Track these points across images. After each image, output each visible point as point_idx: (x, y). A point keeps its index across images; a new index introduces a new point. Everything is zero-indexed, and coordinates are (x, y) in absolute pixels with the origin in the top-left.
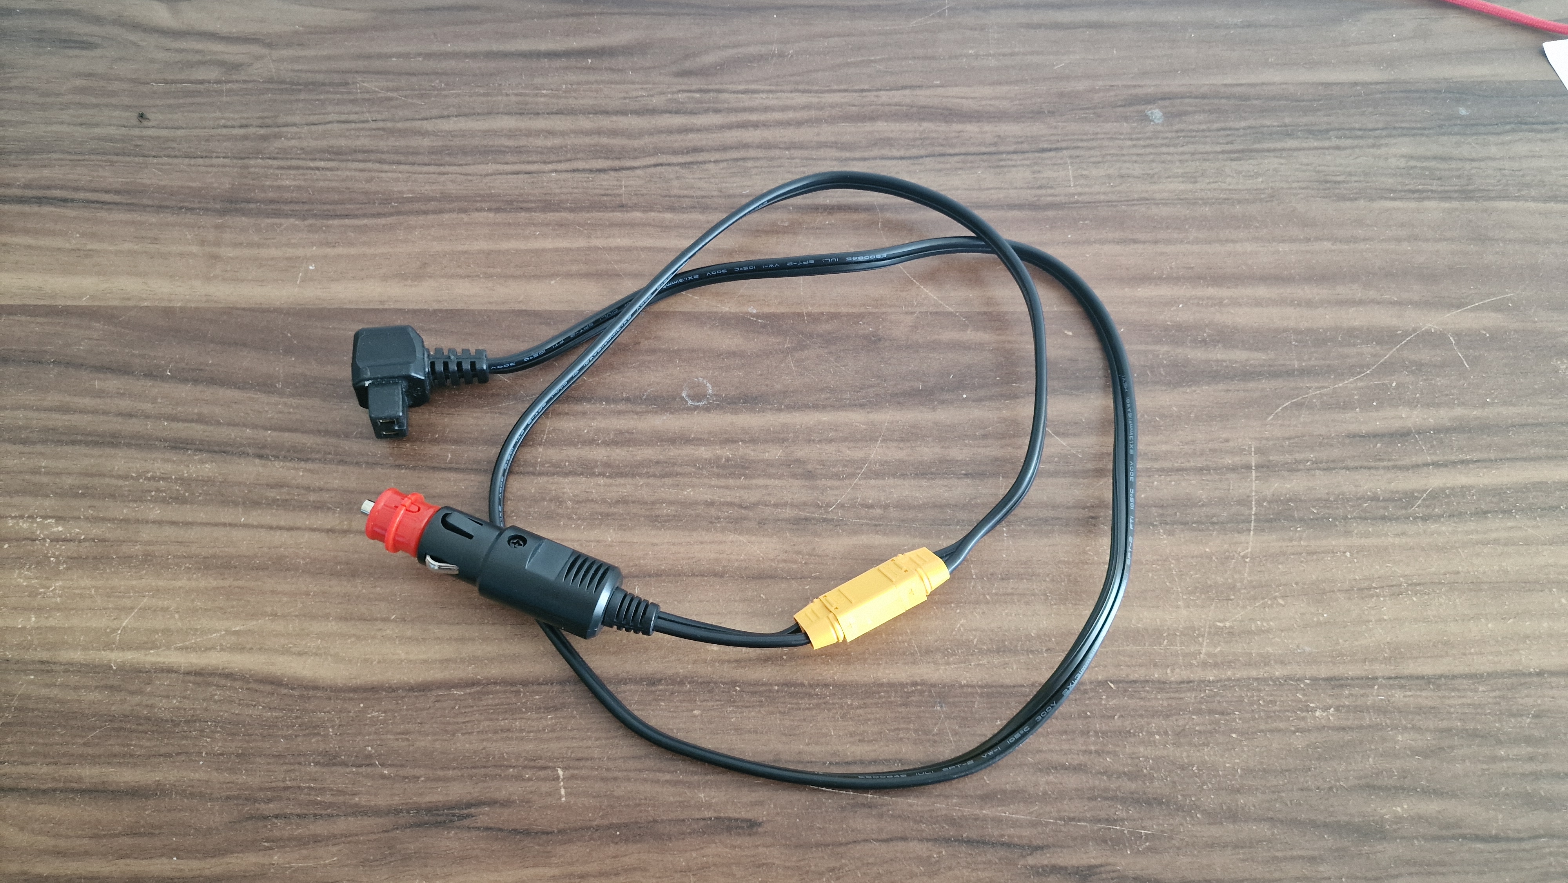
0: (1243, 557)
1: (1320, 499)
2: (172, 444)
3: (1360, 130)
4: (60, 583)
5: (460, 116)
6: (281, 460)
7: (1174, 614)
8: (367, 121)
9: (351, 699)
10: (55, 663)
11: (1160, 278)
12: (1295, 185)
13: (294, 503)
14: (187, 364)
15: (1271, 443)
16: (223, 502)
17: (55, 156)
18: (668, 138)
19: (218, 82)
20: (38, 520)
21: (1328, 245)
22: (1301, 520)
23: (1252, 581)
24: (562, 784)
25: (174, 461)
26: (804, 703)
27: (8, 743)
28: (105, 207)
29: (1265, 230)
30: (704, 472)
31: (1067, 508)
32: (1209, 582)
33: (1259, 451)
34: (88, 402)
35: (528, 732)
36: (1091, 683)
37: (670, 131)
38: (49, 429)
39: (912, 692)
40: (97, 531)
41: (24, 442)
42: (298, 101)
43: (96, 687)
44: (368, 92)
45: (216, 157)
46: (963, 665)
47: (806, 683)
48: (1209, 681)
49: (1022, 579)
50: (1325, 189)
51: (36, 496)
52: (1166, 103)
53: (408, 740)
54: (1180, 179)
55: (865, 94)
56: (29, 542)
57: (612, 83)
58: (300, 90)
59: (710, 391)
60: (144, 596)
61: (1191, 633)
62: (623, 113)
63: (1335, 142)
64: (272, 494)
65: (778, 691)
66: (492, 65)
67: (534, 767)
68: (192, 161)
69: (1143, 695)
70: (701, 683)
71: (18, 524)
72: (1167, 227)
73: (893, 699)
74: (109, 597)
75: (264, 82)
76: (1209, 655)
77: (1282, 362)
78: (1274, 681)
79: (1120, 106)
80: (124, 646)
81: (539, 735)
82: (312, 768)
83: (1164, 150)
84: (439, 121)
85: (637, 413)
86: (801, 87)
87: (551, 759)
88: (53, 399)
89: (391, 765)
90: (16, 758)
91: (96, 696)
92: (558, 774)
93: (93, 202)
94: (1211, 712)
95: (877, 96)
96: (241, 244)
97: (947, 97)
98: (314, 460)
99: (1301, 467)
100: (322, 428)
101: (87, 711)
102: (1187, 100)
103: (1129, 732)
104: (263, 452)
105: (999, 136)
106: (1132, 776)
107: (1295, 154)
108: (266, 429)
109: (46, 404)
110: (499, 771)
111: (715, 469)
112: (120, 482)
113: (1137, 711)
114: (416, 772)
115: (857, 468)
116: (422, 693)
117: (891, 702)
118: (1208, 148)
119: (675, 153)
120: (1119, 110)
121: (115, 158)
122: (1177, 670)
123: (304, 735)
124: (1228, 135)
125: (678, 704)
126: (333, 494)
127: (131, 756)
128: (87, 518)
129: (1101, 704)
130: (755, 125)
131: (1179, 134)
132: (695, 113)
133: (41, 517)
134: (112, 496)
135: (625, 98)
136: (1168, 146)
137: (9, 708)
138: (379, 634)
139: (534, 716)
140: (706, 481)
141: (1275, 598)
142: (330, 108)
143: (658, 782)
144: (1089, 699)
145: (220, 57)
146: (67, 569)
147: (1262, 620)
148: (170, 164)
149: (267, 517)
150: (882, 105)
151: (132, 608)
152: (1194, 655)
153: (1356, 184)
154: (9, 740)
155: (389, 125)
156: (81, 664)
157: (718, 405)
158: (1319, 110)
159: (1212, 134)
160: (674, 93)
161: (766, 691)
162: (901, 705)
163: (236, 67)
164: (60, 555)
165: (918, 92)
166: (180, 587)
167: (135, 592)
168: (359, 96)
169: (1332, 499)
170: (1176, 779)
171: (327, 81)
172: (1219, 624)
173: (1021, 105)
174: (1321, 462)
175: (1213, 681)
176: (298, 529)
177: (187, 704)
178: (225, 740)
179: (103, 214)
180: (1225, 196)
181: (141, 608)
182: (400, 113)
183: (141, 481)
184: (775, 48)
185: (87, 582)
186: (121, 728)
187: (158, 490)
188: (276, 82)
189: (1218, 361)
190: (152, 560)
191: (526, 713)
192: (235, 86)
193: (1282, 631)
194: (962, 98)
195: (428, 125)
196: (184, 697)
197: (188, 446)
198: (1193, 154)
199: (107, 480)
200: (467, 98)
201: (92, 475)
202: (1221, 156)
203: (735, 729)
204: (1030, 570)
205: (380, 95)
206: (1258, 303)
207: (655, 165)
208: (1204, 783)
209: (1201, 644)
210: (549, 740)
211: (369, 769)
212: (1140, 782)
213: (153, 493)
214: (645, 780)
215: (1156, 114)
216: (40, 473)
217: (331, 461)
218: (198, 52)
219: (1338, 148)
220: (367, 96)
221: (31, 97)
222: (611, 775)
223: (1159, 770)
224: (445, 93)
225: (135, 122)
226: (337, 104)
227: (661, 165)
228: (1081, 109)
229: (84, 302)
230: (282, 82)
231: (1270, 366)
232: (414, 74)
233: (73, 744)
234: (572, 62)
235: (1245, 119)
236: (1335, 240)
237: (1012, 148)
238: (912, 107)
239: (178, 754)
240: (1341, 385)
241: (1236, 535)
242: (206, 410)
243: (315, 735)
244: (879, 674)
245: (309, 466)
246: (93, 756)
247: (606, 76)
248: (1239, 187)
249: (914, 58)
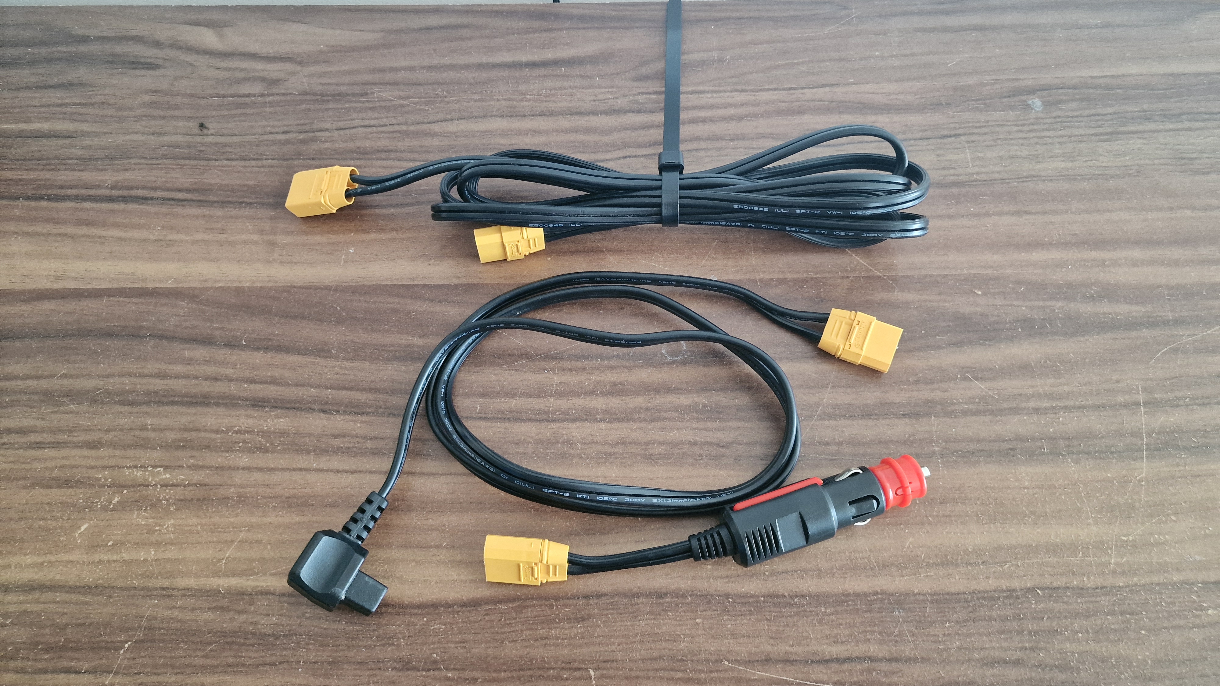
0: (1139, 481)
1: (1199, 430)
2: (253, 403)
3: (1206, 114)
4: (172, 521)
5: (461, 119)
6: (342, 414)
7: (1086, 530)
8: (386, 125)
9: (416, 614)
10: (174, 589)
11: (1051, 244)
12: (1157, 162)
13: (355, 449)
14: (258, 335)
15: (1155, 383)
16: (297, 450)
17: (133, 161)
18: (633, 134)
19: (262, 95)
20: (149, 469)
21: (1188, 213)
22: (1185, 448)
23: (1148, 501)
24: (594, 682)
25: (254, 417)
26: (786, 611)
27: (142, 657)
28: (180, 203)
29: (1135, 201)
30: (686, 416)
31: (990, 441)
32: (1112, 503)
33: (1145, 390)
34: (180, 369)
35: (563, 639)
36: (1022, 590)
37: (634, 128)
38: (152, 392)
39: (875, 600)
40: (198, 476)
41: (132, 404)
42: (327, 109)
43: (209, 609)
44: (383, 101)
45: (266, 159)
46: (914, 577)
47: (786, 594)
48: (1119, 586)
49: (957, 503)
50: (1181, 165)
51: (146, 449)
52: (1044, 93)
53: (465, 648)
54: (1062, 159)
55: (792, 92)
56: (142, 488)
57: (583, 88)
58: (328, 101)
59: (685, 348)
60: (241, 531)
61: (1101, 546)
62: (594, 113)
63: (1187, 124)
64: (337, 442)
65: (764, 602)
66: (484, 75)
67: (570, 669)
68: (247, 163)
69: (1066, 599)
70: (701, 596)
71: (133, 472)
72: (1053, 200)
73: (859, 606)
74: (213, 532)
75: (299, 94)
76: (1117, 564)
77: (1159, 314)
78: (1172, 585)
79: (1006, 97)
80: (228, 574)
81: (572, 641)
82: (390, 673)
83: (1046, 133)
84: (444, 123)
85: (627, 368)
86: (739, 87)
87: (583, 662)
88: (152, 367)
89: (454, 669)
90: (149, 670)
91: (209, 616)
92: (590, 675)
93: (169, 199)
94: (1122, 613)
95: (802, 93)
96: (292, 232)
97: (861, 93)
98: (368, 414)
99: (1181, 403)
100: (372, 386)
101: (204, 629)
102: (1060, 91)
103: (1057, 631)
104: (326, 407)
105: (906, 126)
106: (1063, 668)
107: (1155, 135)
108: (327, 388)
109: (146, 371)
110: (541, 673)
111: (695, 414)
112: (214, 436)
113: (1061, 613)
114: (474, 674)
115: (812, 412)
116: (473, 608)
117: (858, 609)
118: (1081, 132)
119: (639, 146)
120: (1004, 100)
121: (183, 162)
122: (1092, 578)
123: (381, 645)
124: (1098, 120)
125: (683, 614)
126: (386, 441)
127: (243, 665)
128: (189, 467)
129: (1031, 608)
130: (704, 121)
131: (1057, 120)
132: (653, 112)
133: (152, 466)
134: (208, 447)
135: (594, 101)
136: (1047, 130)
137: (140, 627)
138: (434, 559)
139: (567, 626)
140: (688, 424)
141: (1168, 515)
142: (354, 116)
143: (672, 679)
144: (1021, 603)
145: (262, 74)
146: (177, 510)
147: (1160, 534)
148: (229, 166)
149: (335, 462)
150: (808, 101)
151: (232, 541)
152: (1106, 565)
153: (1207, 160)
154: (142, 654)
155: (404, 128)
156: (196, 590)
157: (692, 359)
158: (1171, 97)
159: (1085, 119)
160: (634, 95)
161: (753, 602)
162: (866, 611)
163: (276, 82)
164: (170, 498)
165: (836, 89)
166: (270, 523)
167: (233, 528)
168: (377, 104)
169: (1208, 430)
170: (1098, 670)
171: (350, 92)
172: (1124, 538)
173: (922, 98)
174: (1198, 399)
175: (1123, 587)
176: (360, 472)
177: (284, 621)
178: (318, 651)
179: (178, 210)
180: (1099, 173)
181: (239, 541)
182: (412, 118)
183: (230, 434)
184: (715, 54)
185: (194, 520)
186: (233, 643)
187: (244, 442)
188: (309, 94)
189: (1105, 313)
190: (244, 501)
191: (559, 623)
192: (276, 98)
193: (1176, 543)
194: (873, 93)
195: (435, 128)
196: (281, 615)
197: (266, 404)
198: (1070, 137)
199: (203, 434)
200: (465, 104)
201: (190, 430)
202: (1093, 138)
203: (732, 635)
204: (963, 495)
205: (393, 103)
206: (1135, 263)
207: (624, 157)
208: (1121, 673)
209: (1110, 556)
210: (581, 646)
211: (436, 673)
212: (1069, 674)
213: (241, 444)
214: (662, 678)
215: (1036, 103)
216: (147, 429)
217: (382, 414)
218: (242, 70)
219: (1188, 129)
220: (384, 104)
221: (110, 112)
222: (633, 674)
223: (1083, 663)
224: (446, 99)
225: (196, 130)
226: (360, 111)
227: (629, 157)
228: (973, 100)
229: (170, 284)
230: (315, 94)
231: (1149, 317)
232: (420, 84)
233: (195, 657)
234: (549, 71)
235: (1111, 106)
236: (1193, 208)
237: (918, 135)
238: (832, 102)
239: (280, 663)
240: (1208, 332)
241: (1132, 462)
242: (277, 373)
243: (389, 645)
244: (846, 586)
245: (365, 418)
246: (212, 666)
247: (578, 82)
248: (1111, 164)
249: (830, 60)
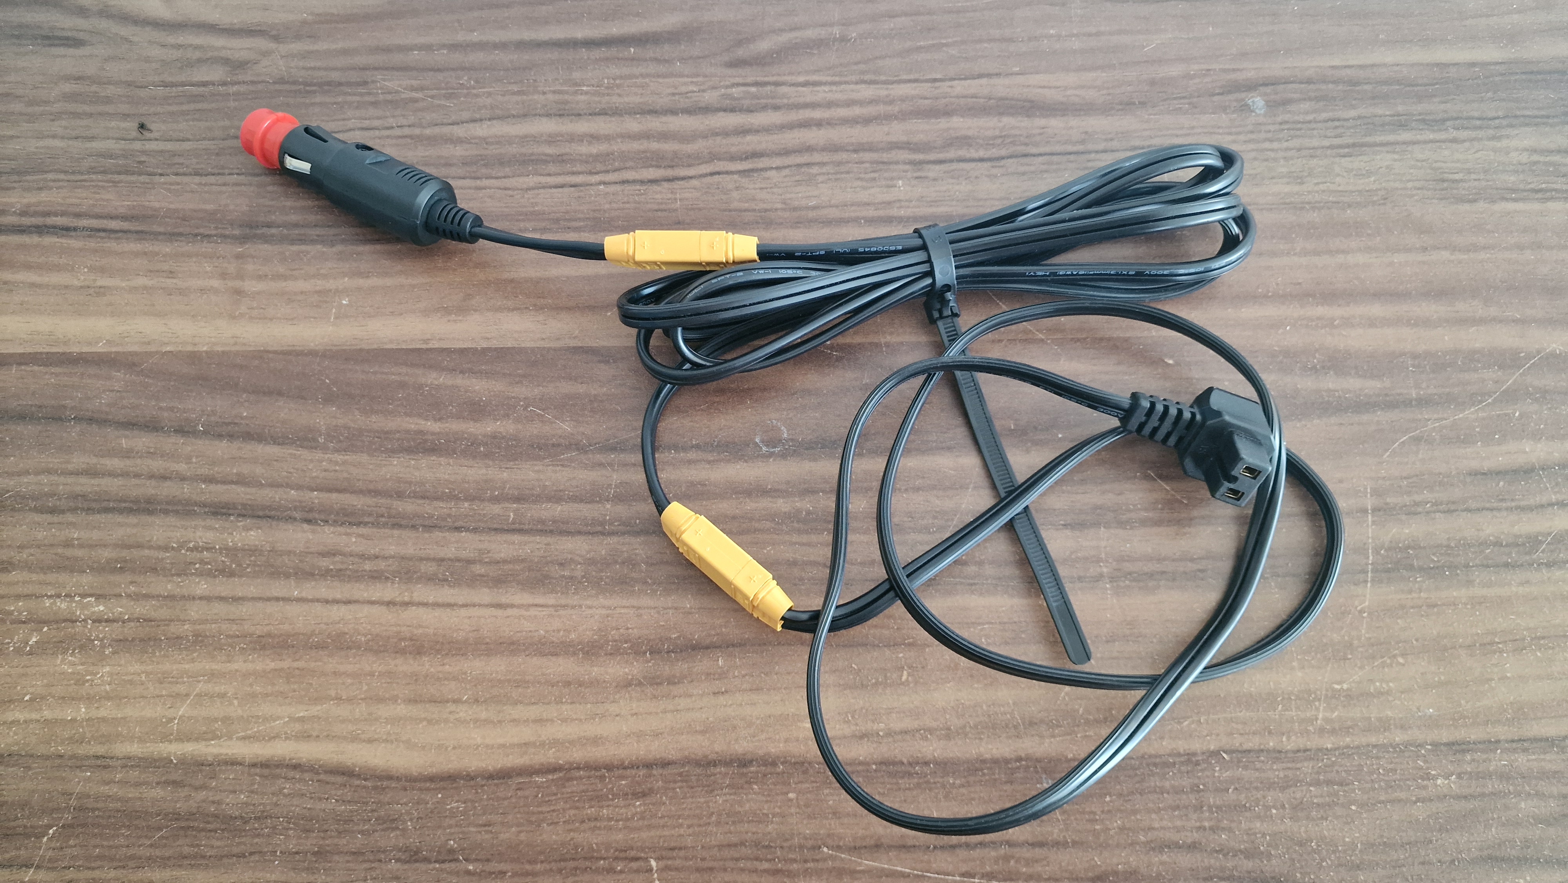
0: (1361, 612)
1: (1439, 546)
2: (212, 509)
3: (1479, 119)
4: (107, 669)
5: (494, 119)
6: (332, 525)
7: (1288, 676)
8: (392, 128)
9: (428, 789)
10: (112, 758)
11: (1266, 296)
12: (1410, 185)
13: (348, 572)
14: (220, 417)
15: (1388, 483)
16: (272, 574)
17: (50, 176)
18: (724, 141)
19: (224, 84)
20: (77, 599)
21: (1445, 254)
22: (1421, 569)
23: (1370, 638)
24: (656, 875)
25: (216, 528)
26: (903, 782)
27: (72, 847)
28: (112, 236)
29: (1379, 238)
30: (784, 528)
31: (1173, 560)
32: (1324, 641)
33: (1376, 493)
34: (115, 463)
35: (617, 821)
36: (1203, 753)
37: (725, 133)
38: (78, 495)
39: (1018, 768)
40: (141, 609)
41: (53, 511)
42: (313, 104)
43: (158, 783)
44: (390, 93)
45: (230, 174)
46: (1069, 737)
47: (905, 761)
48: (1327, 749)
49: (1128, 641)
50: (1443, 190)
51: (72, 571)
52: (1269, 89)
53: (491, 832)
54: (1285, 180)
55: (937, 84)
56: (69, 624)
57: (659, 76)
58: (314, 92)
59: (785, 435)
60: (199, 682)
61: (1306, 696)
62: (673, 112)
63: (1454, 134)
64: (325, 563)
65: (875, 771)
66: (526, 57)
67: (626, 858)
68: (204, 180)
69: (1258, 765)
70: (795, 763)
71: (55, 603)
72: (1273, 237)
73: (997, 776)
74: (161, 683)
75: (274, 83)
76: (1326, 720)
77: (1398, 391)
78: (1394, 748)
79: (1218, 94)
80: (183, 737)
81: (628, 824)
82: (393, 865)
83: (1267, 145)
84: (471, 125)
85: (709, 462)
86: (867, 77)
87: (642, 849)
88: (79, 461)
89: (477, 860)
90: (80, 863)
91: (158, 793)
92: (651, 866)
93: (99, 230)
94: (1329, 783)
95: (951, 87)
96: (266, 276)
97: (1029, 86)
98: (366, 524)
99: (1420, 509)
100: (371, 487)
101: (150, 810)
102: (1291, 86)
103: (1245, 805)
104: (310, 516)
105: (1086, 133)
106: (1249, 854)
107: (1409, 148)
108: (313, 490)
109: (70, 467)
110: (588, 864)
111: (796, 525)
112: (161, 555)
113: (1251, 783)
114: (502, 867)
115: (948, 520)
116: (501, 781)
117: (995, 780)
118: (1315, 143)
119: (732, 158)
120: (1216, 98)
121: (117, 177)
122: (1293, 738)
123: (383, 830)
124: (1336, 127)
125: (771, 786)
126: (391, 561)
127: (203, 857)
128: (129, 596)
129: (1214, 777)
130: (819, 124)
131: (1283, 127)
132: (752, 111)
133: (80, 595)
134: (154, 570)
135: (674, 94)
136: (1271, 141)
137: (68, 808)
138: (452, 717)
139: (622, 803)
140: (787, 538)
141: (1395, 656)
142: (350, 113)
143: (755, 871)
144: (1202, 771)
145: (224, 54)
146: (114, 653)
147: (1382, 681)
148: (178, 184)
149: (323, 589)
150: (957, 97)
151: (187, 695)
152: (1311, 721)
153: (1476, 183)
154: (71, 842)
155: (417, 131)
156: (140, 758)
157: (795, 451)
158: (1435, 96)
159: (1319, 125)
160: (727, 87)
161: (863, 771)
162: (1006, 782)
163: (241, 65)
164: (104, 637)
165: (995, 81)
166: (237, 671)
167: (189, 677)
168: (381, 97)
169: (1453, 544)
170: (1295, 856)
171: (343, 80)
172: (1337, 687)
173: (1109, 94)
174: (1441, 504)
175: (1331, 749)
176: (356, 602)
177: (256, 799)
178: (300, 838)
179: (112, 245)
180: (1334, 199)
181: (197, 695)
182: (429, 117)
183: (183, 551)
184: (836, 31)
185: (137, 667)
186: (189, 827)
187: (202, 562)
188: (287, 82)
189: (1329, 390)
190: (202, 641)
191: (613, 800)
192: (242, 88)
193: (1402, 692)
194: (1044, 87)
195: (459, 131)
196: (252, 792)
197: (231, 512)
198: (1299, 150)
199: (146, 552)
200: (500, 98)
201: (129, 547)
202: (1329, 152)
203: (834, 813)
204: (1135, 631)
205: (403, 96)
206: (1372, 323)
207: (712, 174)
208: (1322, 860)
209: (1317, 709)
210: (639, 829)
211: (453, 865)
212: (1257, 861)
213: (197, 566)
214: (742, 870)
215: (1258, 102)
216: (73, 546)
217: (385, 525)
218: (197, 47)
219: (1454, 141)
220: (389, 97)
221: (17, 107)
222: (706, 864)
223: (1276, 847)
224: (475, 91)
225: (134, 134)
226: (357, 108)
227: (718, 173)
228: (1175, 99)
229: (100, 348)
230: (295, 83)
231: (1386, 395)
232: (439, 70)
233: (140, 846)
234: (613, 51)
235: (1353, 107)
236: (1454, 249)
237: (1101, 146)
238: (990, 99)
239: (251, 854)
240: (1461, 416)
241: (1352, 587)
242: (245, 469)
243: (393, 829)
244: (982, 749)
245: (362, 530)
246: (162, 858)
247: (652, 68)
248: (1351, 188)
249: (990, 40)
